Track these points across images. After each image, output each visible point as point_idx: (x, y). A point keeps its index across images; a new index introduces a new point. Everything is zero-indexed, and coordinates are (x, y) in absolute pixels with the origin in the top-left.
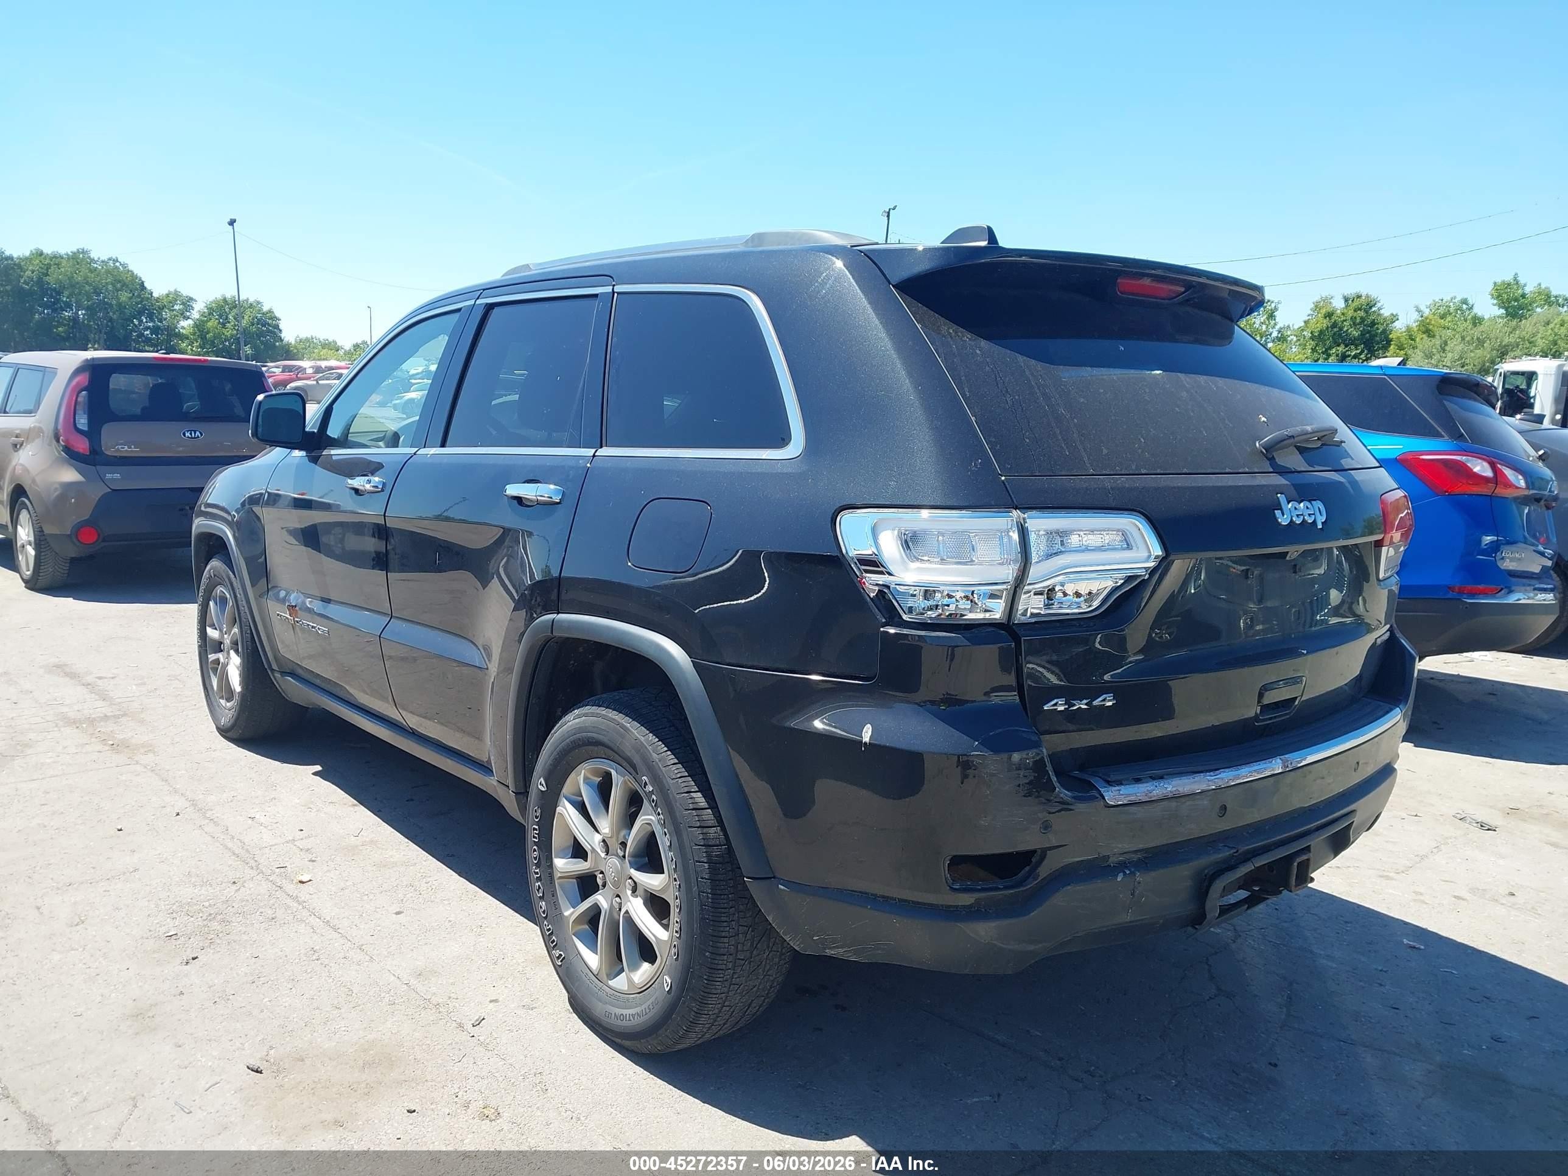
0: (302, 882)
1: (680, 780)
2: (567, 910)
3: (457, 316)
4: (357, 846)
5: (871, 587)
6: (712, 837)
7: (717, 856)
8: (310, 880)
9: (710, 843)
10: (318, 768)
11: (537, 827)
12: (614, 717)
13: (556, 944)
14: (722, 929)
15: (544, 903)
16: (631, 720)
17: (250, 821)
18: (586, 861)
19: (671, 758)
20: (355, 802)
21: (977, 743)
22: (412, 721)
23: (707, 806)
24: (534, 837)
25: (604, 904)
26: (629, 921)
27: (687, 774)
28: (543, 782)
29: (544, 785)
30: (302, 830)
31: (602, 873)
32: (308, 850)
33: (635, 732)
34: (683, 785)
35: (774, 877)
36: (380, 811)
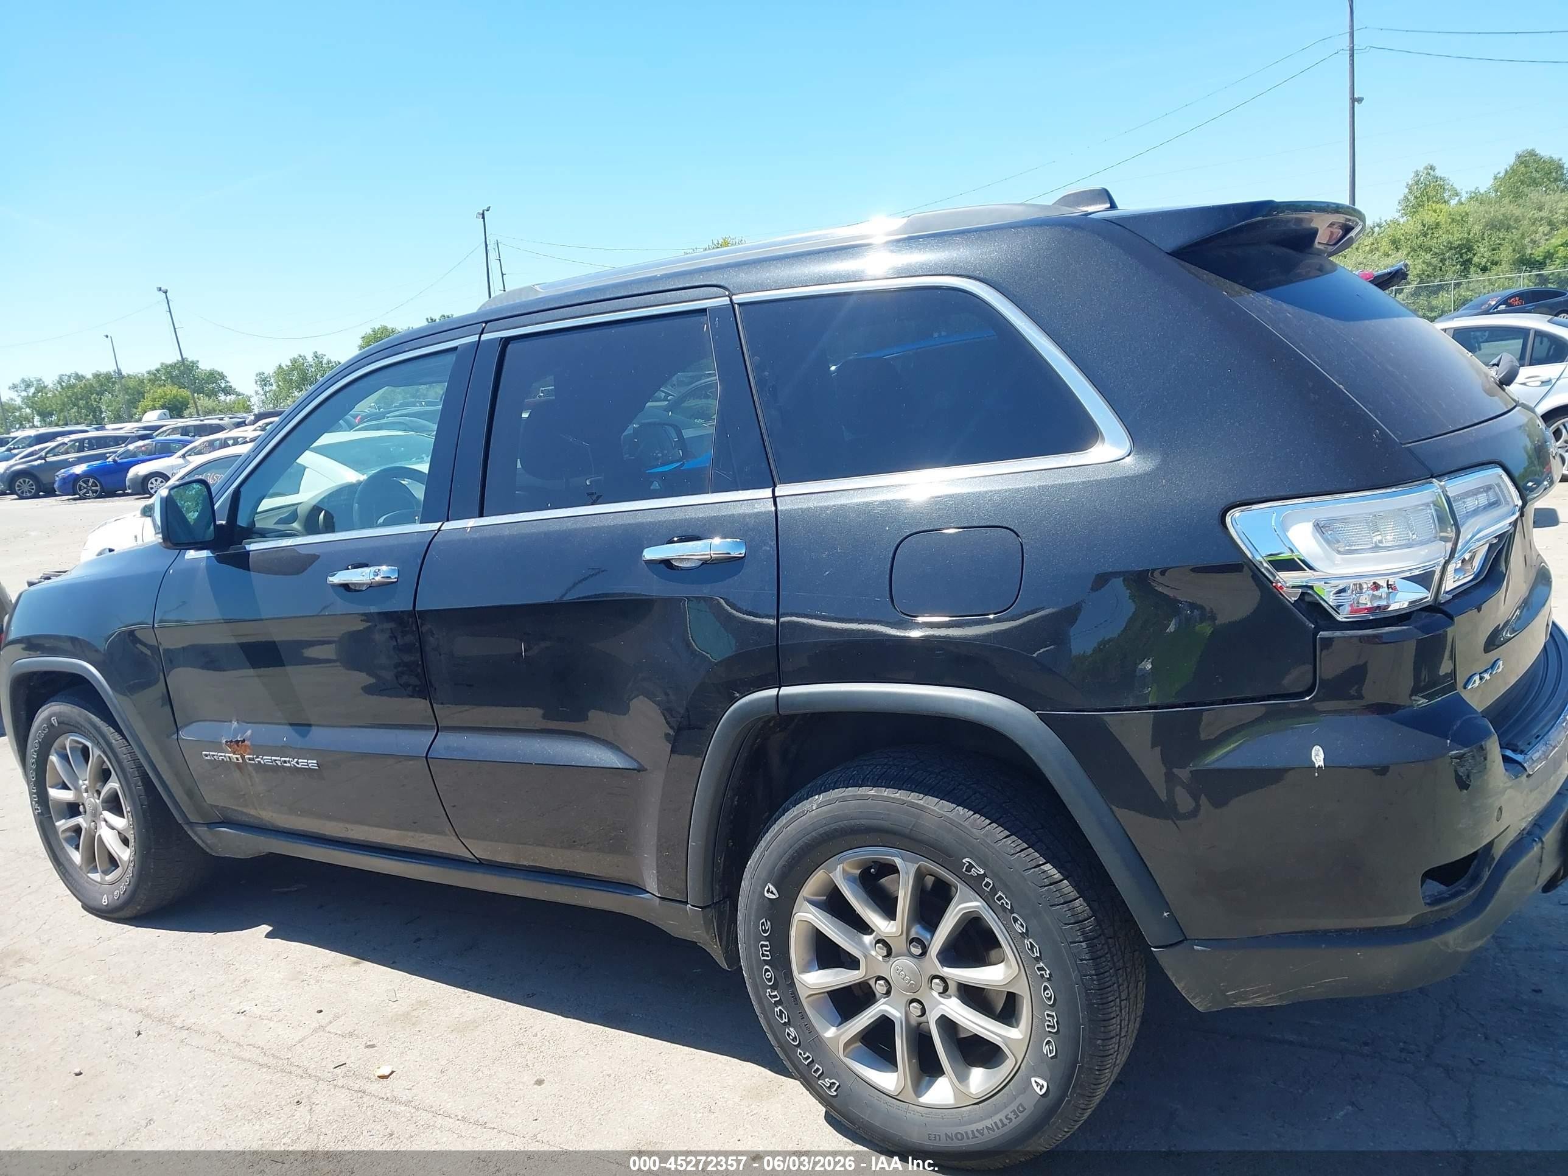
0: (384, 1077)
1: (1022, 854)
2: (827, 1029)
3: (451, 358)
4: (408, 1014)
5: (1290, 590)
6: (1079, 911)
7: (1091, 931)
8: (393, 1072)
9: (1080, 919)
10: (269, 929)
11: (767, 943)
12: (893, 796)
13: (823, 1072)
14: (1110, 1010)
15: (791, 1029)
16: (922, 795)
17: (242, 1018)
18: (858, 969)
19: (999, 832)
20: (355, 959)
21: (1449, 741)
22: (481, 850)
23: (1062, 877)
24: (763, 955)
25: (896, 1013)
26: (947, 1025)
27: (1027, 846)
28: (772, 888)
29: (775, 891)
30: (321, 1011)
31: (879, 978)
32: (351, 1034)
33: (935, 808)
34: (1028, 859)
35: (1186, 939)
36: (394, 963)
